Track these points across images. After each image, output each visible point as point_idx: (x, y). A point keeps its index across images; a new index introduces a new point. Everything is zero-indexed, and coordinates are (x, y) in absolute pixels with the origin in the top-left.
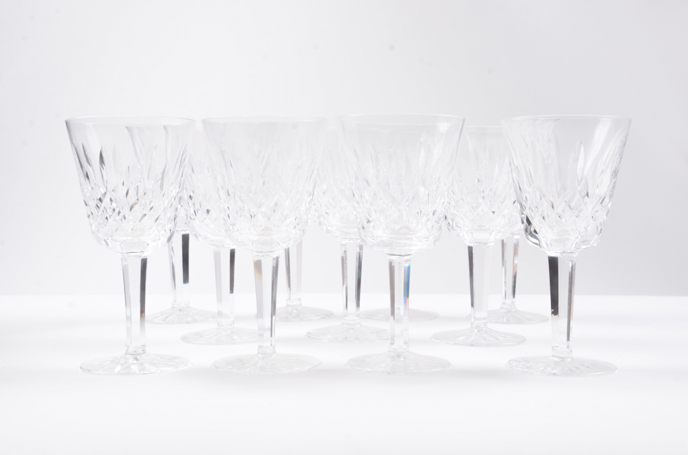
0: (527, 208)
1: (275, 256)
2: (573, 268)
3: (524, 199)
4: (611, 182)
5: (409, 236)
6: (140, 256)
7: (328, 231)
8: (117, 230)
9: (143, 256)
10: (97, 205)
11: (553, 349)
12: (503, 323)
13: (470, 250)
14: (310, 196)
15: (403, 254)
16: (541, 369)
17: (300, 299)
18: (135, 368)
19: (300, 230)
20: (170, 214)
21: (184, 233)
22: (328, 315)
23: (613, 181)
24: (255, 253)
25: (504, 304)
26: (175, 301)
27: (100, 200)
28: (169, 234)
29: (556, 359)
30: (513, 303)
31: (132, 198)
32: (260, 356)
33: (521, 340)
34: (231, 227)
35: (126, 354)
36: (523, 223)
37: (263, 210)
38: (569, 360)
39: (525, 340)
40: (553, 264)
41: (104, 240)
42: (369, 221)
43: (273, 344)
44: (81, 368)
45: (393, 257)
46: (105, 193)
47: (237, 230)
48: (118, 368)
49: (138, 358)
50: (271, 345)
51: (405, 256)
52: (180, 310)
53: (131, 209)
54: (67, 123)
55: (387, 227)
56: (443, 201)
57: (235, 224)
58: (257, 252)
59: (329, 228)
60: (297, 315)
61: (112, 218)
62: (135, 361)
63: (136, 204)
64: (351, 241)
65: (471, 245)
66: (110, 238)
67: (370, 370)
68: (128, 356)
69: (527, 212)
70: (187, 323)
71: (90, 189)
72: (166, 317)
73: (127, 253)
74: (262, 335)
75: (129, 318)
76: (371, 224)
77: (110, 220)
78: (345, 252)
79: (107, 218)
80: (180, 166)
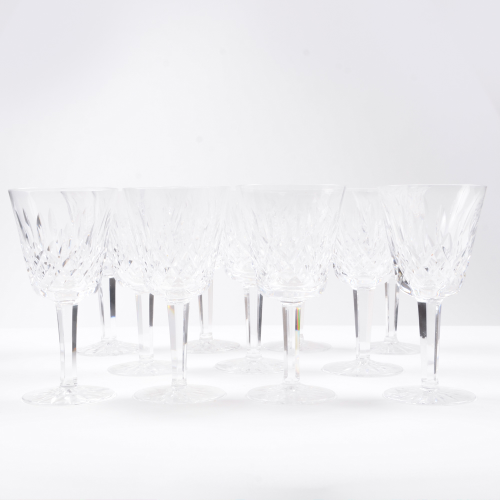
0: (399, 261)
1: (186, 303)
2: (439, 312)
3: (397, 253)
4: (469, 240)
5: (299, 287)
6: (72, 304)
7: (234, 278)
8: (52, 282)
9: (74, 304)
10: (35, 262)
11: (422, 381)
12: (386, 354)
13: (355, 293)
14: (215, 251)
15: (294, 301)
16: (412, 398)
17: (211, 334)
18: (68, 399)
19: (206, 281)
20: (97, 268)
21: (111, 277)
22: (236, 347)
23: (472, 238)
24: (169, 301)
25: (387, 336)
26: (104, 336)
27: (38, 257)
28: (96, 285)
29: (425, 390)
30: (395, 335)
31: (65, 255)
32: (174, 388)
33: (398, 370)
34: (148, 279)
35: (61, 386)
36: (396, 274)
37: (175, 264)
38: (436, 390)
39: (402, 371)
40: (422, 308)
41: (41, 290)
42: (265, 274)
43: (185, 378)
44: (23, 399)
45: (285, 304)
46: (42, 252)
47: (154, 282)
48: (54, 399)
49: (71, 390)
50: (183, 378)
51: (296, 302)
52: (108, 343)
53: (64, 265)
54: (10, 192)
55: (280, 278)
56: (328, 256)
57: (151, 277)
58: (170, 300)
59: (234, 275)
60: (208, 347)
61: (47, 273)
62: (68, 393)
63: (68, 259)
64: (253, 286)
65: (356, 289)
66: (46, 289)
67: (266, 400)
68: (62, 388)
69: (399, 265)
70: (114, 355)
71: (29, 247)
72: (96, 350)
73: (60, 302)
74: (175, 368)
75: (63, 353)
76: (267, 276)
77: (47, 274)
78: (248, 294)
79: (43, 273)
80: (105, 227)
